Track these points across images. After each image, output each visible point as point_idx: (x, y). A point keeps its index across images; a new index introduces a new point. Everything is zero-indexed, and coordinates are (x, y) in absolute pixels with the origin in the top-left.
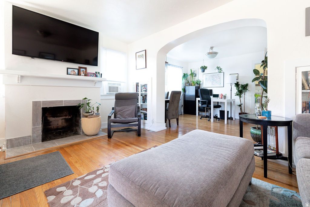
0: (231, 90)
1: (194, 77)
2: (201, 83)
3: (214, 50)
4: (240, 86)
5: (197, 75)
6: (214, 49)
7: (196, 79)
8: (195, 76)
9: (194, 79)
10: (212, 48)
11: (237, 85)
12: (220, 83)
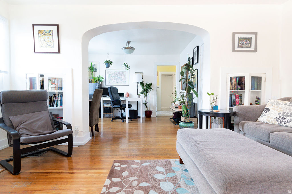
0: (137, 89)
1: (93, 73)
2: (104, 80)
3: (132, 45)
4: (145, 85)
5: (98, 70)
6: (131, 43)
7: (96, 75)
8: (95, 71)
9: (93, 75)
10: (129, 42)
11: (142, 84)
12: (126, 81)
